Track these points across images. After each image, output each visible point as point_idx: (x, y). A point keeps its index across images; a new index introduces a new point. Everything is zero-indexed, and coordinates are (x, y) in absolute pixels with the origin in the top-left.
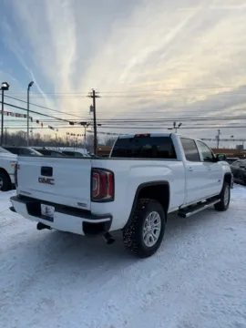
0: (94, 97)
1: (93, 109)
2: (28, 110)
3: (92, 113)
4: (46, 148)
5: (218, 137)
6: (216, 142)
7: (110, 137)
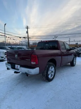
0: (27, 28)
1: (27, 32)
2: (5, 34)
3: (27, 34)
4: (12, 46)
5: (69, 40)
6: (69, 42)
7: (33, 42)
